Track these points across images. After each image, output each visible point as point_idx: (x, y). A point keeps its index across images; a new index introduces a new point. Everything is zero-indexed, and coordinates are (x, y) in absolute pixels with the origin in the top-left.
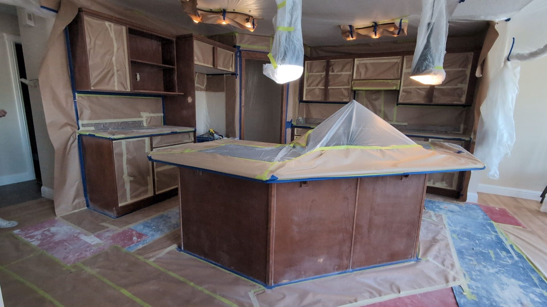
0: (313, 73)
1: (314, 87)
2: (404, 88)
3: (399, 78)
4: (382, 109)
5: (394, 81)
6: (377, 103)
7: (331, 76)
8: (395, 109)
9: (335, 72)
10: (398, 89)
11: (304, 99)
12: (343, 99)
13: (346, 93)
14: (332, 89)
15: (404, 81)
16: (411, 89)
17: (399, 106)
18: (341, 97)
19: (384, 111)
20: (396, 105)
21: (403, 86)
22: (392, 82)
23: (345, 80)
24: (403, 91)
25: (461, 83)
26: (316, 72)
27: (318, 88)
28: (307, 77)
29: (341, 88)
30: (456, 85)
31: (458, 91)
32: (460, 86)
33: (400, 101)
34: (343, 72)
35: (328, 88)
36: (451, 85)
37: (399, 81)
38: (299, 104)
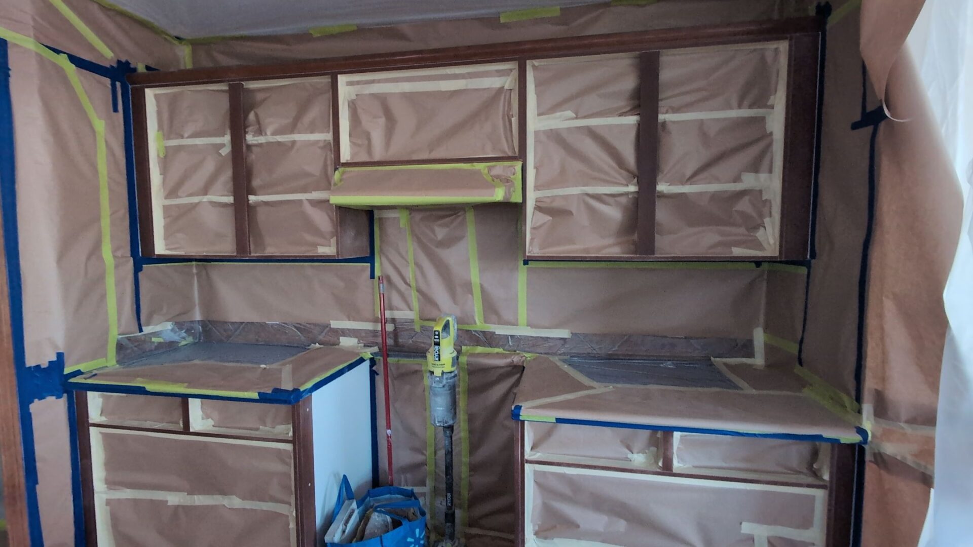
0: (182, 137)
1: (195, 199)
2: (540, 194)
3: (517, 154)
4: (475, 276)
5: (499, 168)
6: (451, 256)
7: (254, 149)
8: (522, 275)
9: (269, 133)
10: (517, 198)
11: (160, 248)
12: (315, 245)
13: (323, 221)
14: (266, 204)
15: (537, 168)
16: (566, 197)
17: (532, 264)
18: (309, 238)
19: (482, 286)
20: (522, 262)
21: (537, 188)
22: (490, 168)
23: (314, 167)
24: (538, 208)
25: (755, 167)
26: (193, 136)
27: (213, 203)
28: (162, 156)
29: (300, 202)
30: (737, 179)
31: (744, 205)
32: (749, 181)
33: (532, 249)
34: (299, 133)
35: (250, 202)
36: (717, 180)
37: (518, 165)
38: (137, 269)
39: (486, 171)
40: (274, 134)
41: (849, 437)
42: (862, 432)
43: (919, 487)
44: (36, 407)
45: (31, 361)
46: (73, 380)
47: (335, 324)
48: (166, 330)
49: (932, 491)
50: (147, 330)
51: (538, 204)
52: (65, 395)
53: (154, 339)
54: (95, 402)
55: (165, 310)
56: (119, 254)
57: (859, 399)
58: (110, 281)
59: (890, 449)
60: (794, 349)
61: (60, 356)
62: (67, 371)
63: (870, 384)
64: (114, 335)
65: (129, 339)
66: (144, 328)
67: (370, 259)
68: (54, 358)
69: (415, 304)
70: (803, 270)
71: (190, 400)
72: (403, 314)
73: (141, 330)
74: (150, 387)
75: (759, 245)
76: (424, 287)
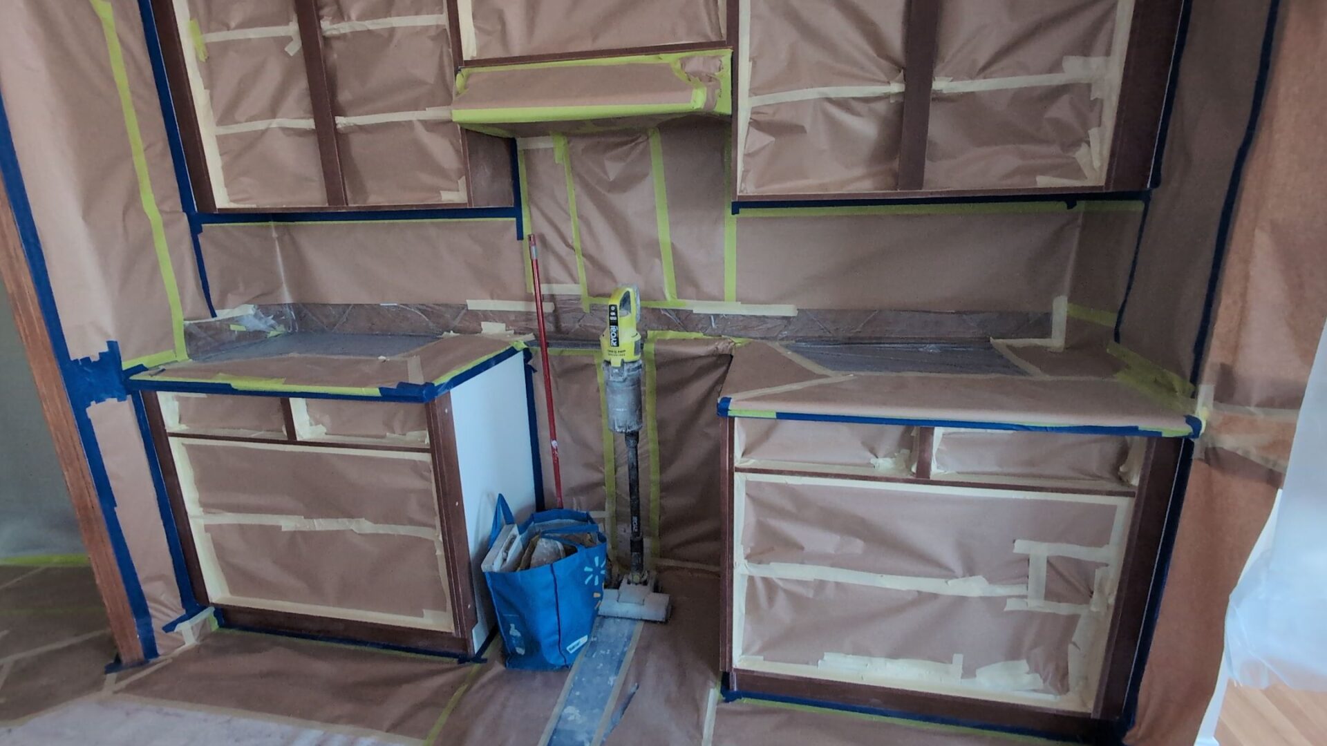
0: (228, 28)
1: (260, 125)
2: (758, 101)
3: (725, 38)
4: (664, 233)
5: (698, 60)
6: (630, 203)
7: (337, 45)
8: (730, 228)
9: (353, 16)
10: (724, 108)
11: (222, 199)
12: (436, 190)
13: (444, 151)
14: (362, 129)
15: (753, 60)
16: (795, 105)
17: (745, 213)
18: (427, 178)
19: (673, 247)
20: (730, 211)
21: (754, 91)
22: (684, 63)
23: (426, 71)
24: (755, 124)
25: (1084, 47)
26: (242, 26)
27: (285, 130)
28: (202, 58)
29: (409, 124)
30: (1055, 67)
31: (1061, 110)
32: (1074, 69)
33: (746, 187)
34: (399, 15)
35: (339, 126)
36: (1025, 69)
37: (726, 54)
38: (195, 230)
39: (678, 66)
40: (360, 18)
41: (1175, 428)
42: (1194, 422)
43: (1261, 487)
44: (94, 411)
45: (76, 353)
46: (135, 377)
47: (473, 305)
48: (247, 316)
49: (1280, 492)
50: (222, 314)
51: (755, 117)
52: (129, 397)
53: (233, 327)
54: (169, 406)
55: (242, 288)
56: (166, 208)
57: (1195, 378)
58: (161, 245)
59: (1228, 442)
60: (1109, 320)
61: (112, 345)
62: (126, 365)
63: (1215, 356)
64: (179, 322)
65: (200, 326)
66: (217, 312)
67: (514, 211)
68: (105, 349)
69: (581, 274)
70: (1138, 206)
71: (292, 400)
72: (565, 289)
73: (214, 315)
74: (237, 384)
75: (1077, 171)
76: (592, 250)
